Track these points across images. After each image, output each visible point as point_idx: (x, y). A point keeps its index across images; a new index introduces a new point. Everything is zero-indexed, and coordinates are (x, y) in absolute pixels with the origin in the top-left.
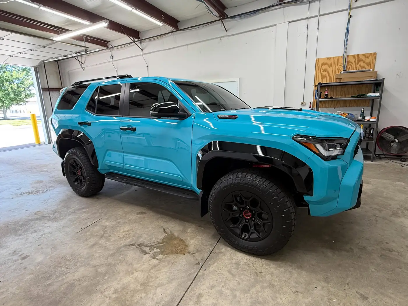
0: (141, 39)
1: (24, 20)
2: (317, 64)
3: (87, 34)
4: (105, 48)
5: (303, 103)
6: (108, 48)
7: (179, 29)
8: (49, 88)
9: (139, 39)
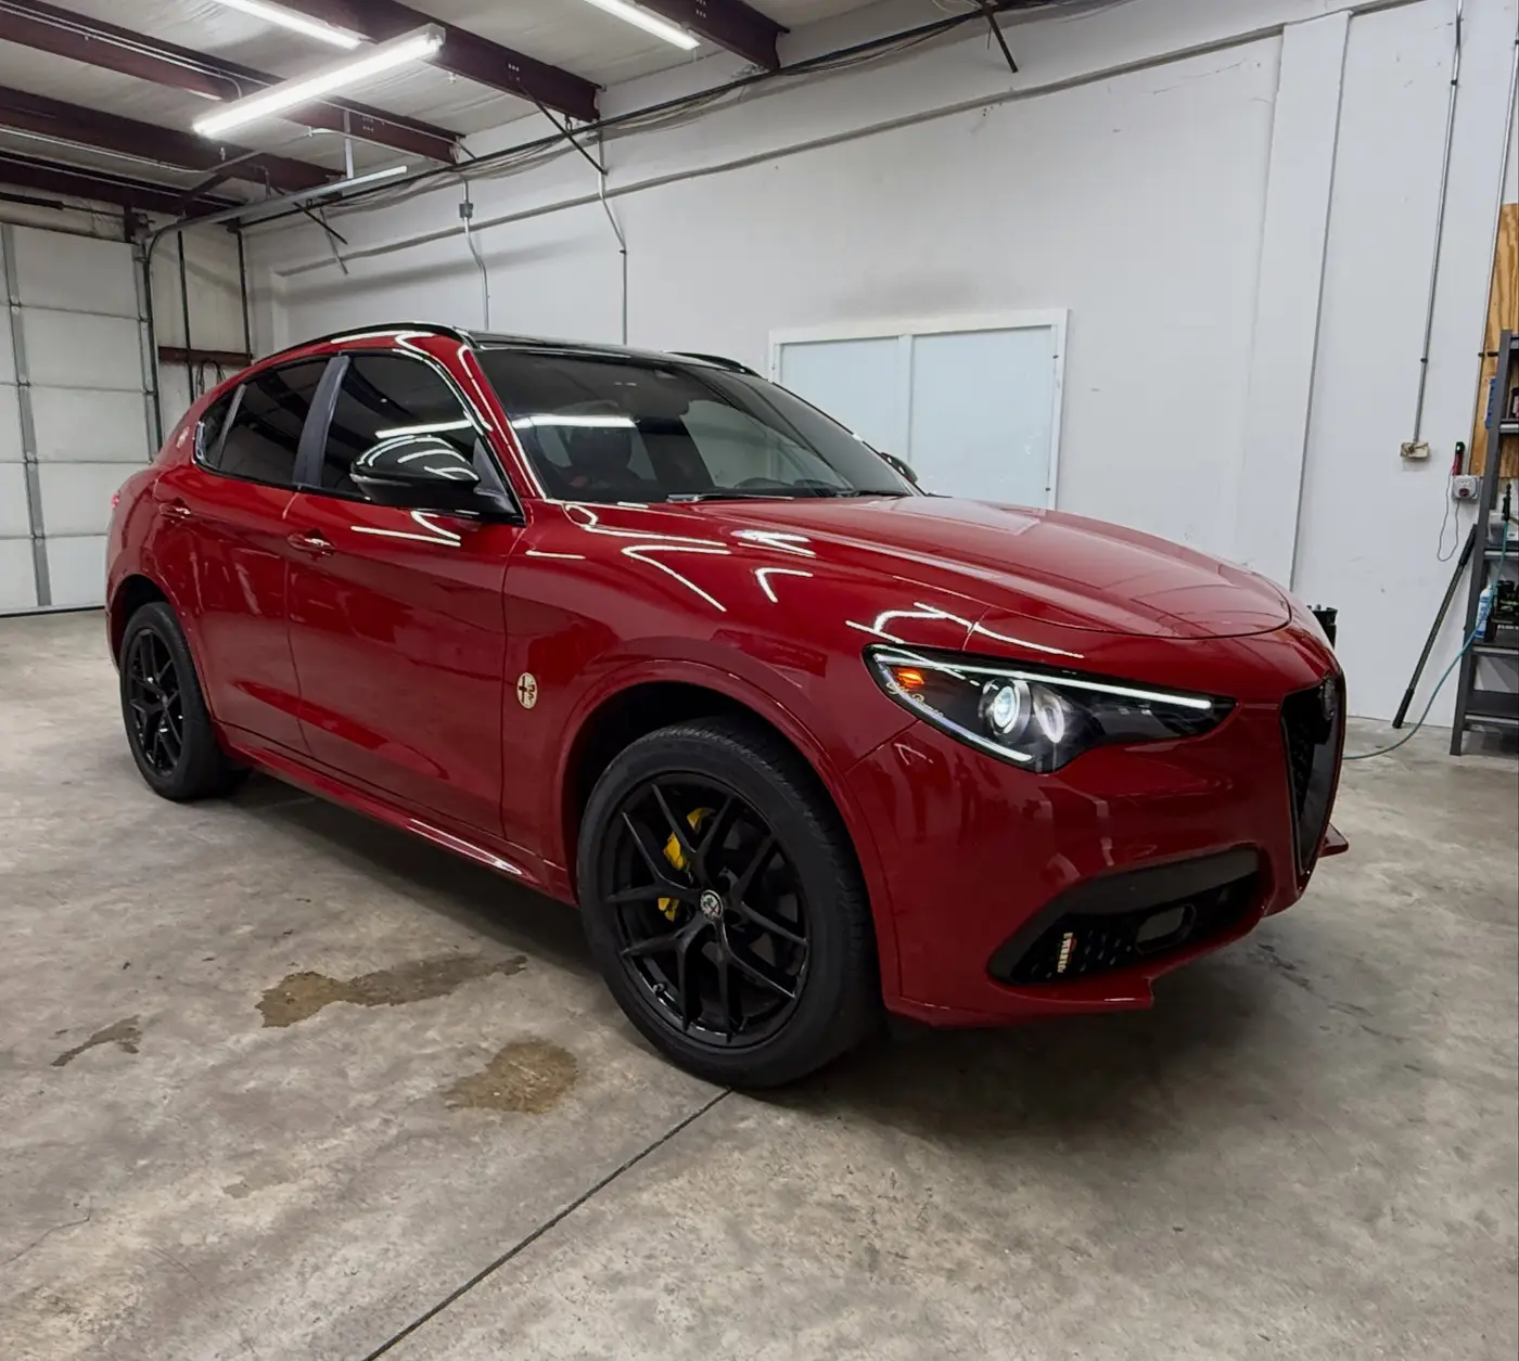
0: (602, 119)
1: (90, 33)
2: (1503, 235)
3: (363, 100)
4: (443, 165)
5: (1412, 450)
6: (455, 167)
7: (782, 66)
8: (192, 347)
9: (595, 122)
